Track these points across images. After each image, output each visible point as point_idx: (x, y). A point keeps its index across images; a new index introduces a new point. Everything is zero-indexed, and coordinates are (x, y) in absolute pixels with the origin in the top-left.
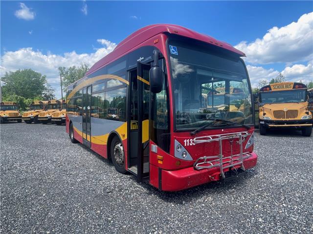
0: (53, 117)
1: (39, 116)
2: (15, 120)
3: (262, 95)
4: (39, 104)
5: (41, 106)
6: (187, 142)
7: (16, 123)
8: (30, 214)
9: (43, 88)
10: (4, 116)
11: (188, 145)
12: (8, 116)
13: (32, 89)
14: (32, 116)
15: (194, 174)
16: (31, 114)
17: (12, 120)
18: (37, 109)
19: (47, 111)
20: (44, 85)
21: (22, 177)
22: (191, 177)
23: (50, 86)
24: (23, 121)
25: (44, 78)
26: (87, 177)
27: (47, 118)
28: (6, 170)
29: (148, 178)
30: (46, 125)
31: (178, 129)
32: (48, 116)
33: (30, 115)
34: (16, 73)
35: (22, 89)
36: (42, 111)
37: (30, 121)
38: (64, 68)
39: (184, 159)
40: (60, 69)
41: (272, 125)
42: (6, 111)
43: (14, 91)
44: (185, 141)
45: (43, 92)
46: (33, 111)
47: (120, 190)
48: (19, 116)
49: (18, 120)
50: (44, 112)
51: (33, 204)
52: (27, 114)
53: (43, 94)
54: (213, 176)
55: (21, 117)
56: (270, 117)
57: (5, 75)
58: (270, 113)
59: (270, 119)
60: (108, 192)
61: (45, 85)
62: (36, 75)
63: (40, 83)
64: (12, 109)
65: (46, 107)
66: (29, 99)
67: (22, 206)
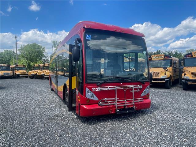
0: (45, 74)
1: (37, 74)
2: (24, 76)
3: (185, 60)
4: (38, 66)
5: (39, 67)
6: (94, 90)
7: (24, 78)
8: (14, 123)
9: (43, 56)
10: (18, 74)
11: (95, 91)
12: (20, 73)
13: (36, 56)
14: (34, 74)
15: (98, 108)
16: (33, 72)
17: (22, 76)
18: (37, 69)
19: (42, 71)
20: (43, 53)
21: (17, 107)
22: (95, 109)
23: (47, 54)
24: (28, 77)
25: (44, 48)
26: (49, 109)
27: (42, 75)
28: (10, 104)
29: (75, 110)
30: (41, 80)
31: (88, 82)
32: (43, 74)
33: (32, 74)
34: (27, 46)
35: (30, 56)
36: (39, 71)
37: (32, 77)
38: (56, 42)
39: (92, 99)
40: (54, 42)
41: (191, 83)
42: (19, 71)
43: (25, 58)
44: (93, 89)
45: (43, 58)
46: (34, 71)
47: (63, 116)
48: (26, 74)
49: (26, 76)
50: (41, 71)
51: (17, 119)
52: (31, 72)
53: (43, 59)
54: (111, 110)
55: (27, 74)
56: (189, 76)
57: (21, 48)
58: (189, 73)
59: (189, 78)
60: (56, 116)
61: (45, 54)
62: (39, 47)
63: (41, 52)
64: (22, 70)
65: (42, 68)
66: (34, 63)
67: (11, 120)
